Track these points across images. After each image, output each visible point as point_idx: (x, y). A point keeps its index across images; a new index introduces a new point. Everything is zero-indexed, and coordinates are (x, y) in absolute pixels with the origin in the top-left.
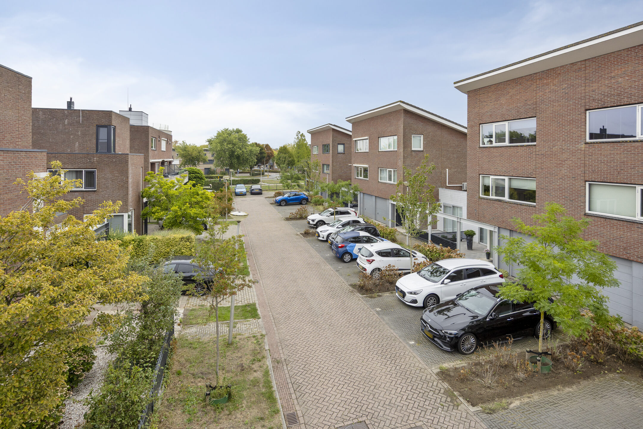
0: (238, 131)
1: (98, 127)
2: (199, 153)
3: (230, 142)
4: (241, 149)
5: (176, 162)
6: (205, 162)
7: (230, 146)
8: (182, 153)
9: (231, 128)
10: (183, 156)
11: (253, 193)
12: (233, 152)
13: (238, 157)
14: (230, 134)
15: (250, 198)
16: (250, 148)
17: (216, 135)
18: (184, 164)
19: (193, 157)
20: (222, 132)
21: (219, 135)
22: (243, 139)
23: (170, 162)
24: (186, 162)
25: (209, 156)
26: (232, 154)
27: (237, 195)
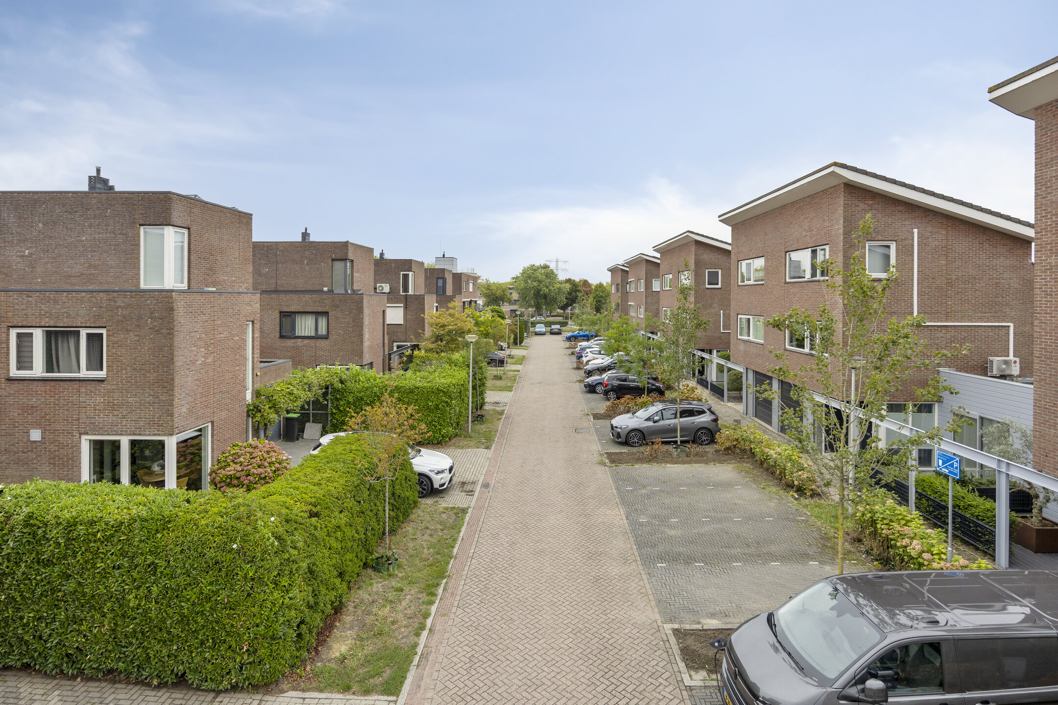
0: (546, 267)
1: (437, 278)
2: (504, 291)
3: (536, 279)
4: (547, 287)
5: (480, 302)
6: (510, 302)
7: (535, 284)
8: (485, 291)
9: (537, 264)
10: (486, 296)
11: (552, 333)
12: (539, 291)
13: (545, 296)
14: (535, 270)
15: (549, 338)
16: (558, 285)
17: (521, 271)
18: (487, 304)
19: (497, 297)
20: (528, 268)
21: (524, 272)
22: (550, 275)
23: (476, 302)
24: (489, 302)
25: (515, 296)
26: (538, 294)
27: (537, 334)
